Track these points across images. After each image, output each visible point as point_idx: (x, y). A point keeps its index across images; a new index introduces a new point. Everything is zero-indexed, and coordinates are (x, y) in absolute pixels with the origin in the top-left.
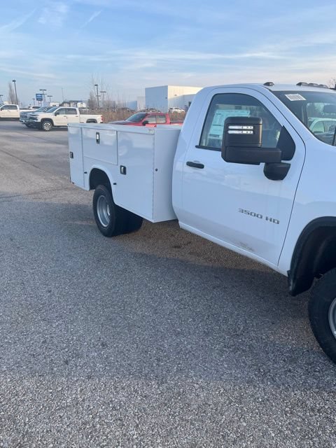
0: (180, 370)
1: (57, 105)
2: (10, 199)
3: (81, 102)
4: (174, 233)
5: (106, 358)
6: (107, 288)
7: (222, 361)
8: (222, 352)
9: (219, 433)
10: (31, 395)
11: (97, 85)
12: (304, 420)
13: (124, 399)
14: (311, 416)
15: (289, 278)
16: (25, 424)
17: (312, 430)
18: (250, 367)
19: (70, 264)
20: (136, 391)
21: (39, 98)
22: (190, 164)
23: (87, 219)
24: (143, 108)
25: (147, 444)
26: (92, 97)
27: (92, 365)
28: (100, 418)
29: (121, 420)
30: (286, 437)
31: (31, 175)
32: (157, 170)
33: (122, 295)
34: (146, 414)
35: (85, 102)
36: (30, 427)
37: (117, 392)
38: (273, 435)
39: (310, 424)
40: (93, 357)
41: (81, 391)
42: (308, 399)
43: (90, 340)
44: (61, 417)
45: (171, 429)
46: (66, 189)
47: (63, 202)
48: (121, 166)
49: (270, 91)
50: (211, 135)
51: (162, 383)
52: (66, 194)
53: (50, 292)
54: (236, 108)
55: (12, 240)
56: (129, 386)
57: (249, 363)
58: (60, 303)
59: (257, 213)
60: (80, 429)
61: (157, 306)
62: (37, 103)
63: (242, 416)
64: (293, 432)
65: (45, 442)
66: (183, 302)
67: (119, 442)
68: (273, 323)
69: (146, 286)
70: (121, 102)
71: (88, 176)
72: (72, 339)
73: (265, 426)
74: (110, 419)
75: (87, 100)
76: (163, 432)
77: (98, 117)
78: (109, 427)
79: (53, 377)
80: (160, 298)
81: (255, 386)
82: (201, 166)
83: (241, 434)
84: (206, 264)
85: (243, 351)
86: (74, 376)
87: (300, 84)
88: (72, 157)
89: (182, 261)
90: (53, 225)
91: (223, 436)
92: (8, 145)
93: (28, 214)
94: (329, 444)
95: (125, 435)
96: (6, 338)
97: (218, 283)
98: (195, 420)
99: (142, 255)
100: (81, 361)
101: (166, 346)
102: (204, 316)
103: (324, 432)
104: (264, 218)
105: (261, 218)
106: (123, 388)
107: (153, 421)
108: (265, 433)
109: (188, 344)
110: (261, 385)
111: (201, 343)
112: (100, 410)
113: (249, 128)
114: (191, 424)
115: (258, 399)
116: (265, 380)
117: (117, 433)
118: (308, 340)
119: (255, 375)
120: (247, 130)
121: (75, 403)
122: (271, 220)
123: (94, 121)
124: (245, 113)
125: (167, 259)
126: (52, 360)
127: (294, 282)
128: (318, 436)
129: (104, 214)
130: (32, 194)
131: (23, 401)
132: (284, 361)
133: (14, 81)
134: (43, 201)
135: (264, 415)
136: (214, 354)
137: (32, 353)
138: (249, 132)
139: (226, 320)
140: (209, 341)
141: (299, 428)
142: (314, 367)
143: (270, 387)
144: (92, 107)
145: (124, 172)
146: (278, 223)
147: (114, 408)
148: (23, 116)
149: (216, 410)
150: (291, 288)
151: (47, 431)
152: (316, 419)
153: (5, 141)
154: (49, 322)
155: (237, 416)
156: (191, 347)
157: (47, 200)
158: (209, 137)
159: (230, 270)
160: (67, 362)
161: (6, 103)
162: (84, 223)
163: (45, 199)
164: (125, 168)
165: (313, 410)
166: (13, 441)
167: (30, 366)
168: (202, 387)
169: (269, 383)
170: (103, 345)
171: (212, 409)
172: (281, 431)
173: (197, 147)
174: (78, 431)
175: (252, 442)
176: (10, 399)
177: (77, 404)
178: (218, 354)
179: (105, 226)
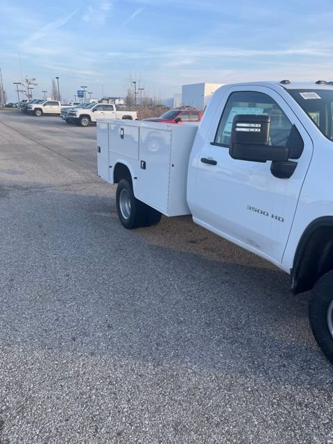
0: (176, 356)
1: (96, 101)
2: (42, 190)
3: (119, 98)
4: (192, 229)
5: (110, 339)
6: (121, 276)
7: (219, 351)
8: (220, 342)
9: (204, 415)
10: (39, 365)
11: (135, 83)
12: (289, 412)
13: (121, 376)
14: (297, 410)
15: (291, 275)
16: (30, 390)
17: (296, 423)
18: (245, 359)
19: (89, 251)
20: (133, 370)
21: (81, 95)
22: (204, 161)
23: (111, 211)
24: (178, 106)
25: (135, 417)
26: (129, 94)
27: (96, 343)
28: (97, 390)
29: (115, 394)
30: (269, 426)
31: (65, 168)
32: (173, 166)
33: (133, 283)
34: (139, 391)
35: (122, 98)
36: (34, 393)
37: (116, 370)
38: (256, 423)
39: (295, 417)
40: (99, 337)
41: (83, 365)
42: (298, 394)
43: (98, 322)
44: (62, 386)
45: (160, 406)
46: (96, 182)
47: (91, 195)
48: (142, 161)
49: (285, 89)
50: (226, 132)
51: (158, 365)
52: (95, 187)
53: (68, 276)
54: (250, 106)
55: (40, 227)
56: (127, 365)
57: (245, 355)
58: (75, 286)
59: (263, 211)
60: (78, 398)
61: (164, 296)
62: (78, 100)
63: (229, 402)
64: (276, 423)
65: (45, 407)
66: (190, 294)
67: (110, 413)
68: (275, 320)
69: (157, 276)
70: (157, 99)
71: (112, 170)
72: (82, 319)
73: (250, 414)
74: (105, 392)
75: (125, 97)
76: (152, 408)
77: (134, 114)
78: (103, 399)
79: (60, 351)
80: (169, 288)
81: (246, 377)
82: (214, 163)
83: (225, 419)
84: (219, 260)
85: (241, 343)
86: (79, 352)
87: (319, 82)
88: (100, 151)
89: (195, 256)
90: (79, 215)
91: (208, 419)
92: (47, 139)
93: (57, 204)
94: (310, 438)
95: (116, 407)
96: (24, 313)
97: (228, 278)
98: (183, 401)
99: (158, 247)
100: (86, 339)
101: (167, 332)
102: (207, 308)
103: (308, 425)
104: (270, 215)
105: (267, 215)
106: (121, 366)
107: (144, 398)
108: (249, 420)
109: (188, 332)
110: (252, 376)
111: (201, 333)
112: (98, 383)
113: (257, 125)
114: (180, 404)
115: (248, 388)
116: (257, 373)
117: (110, 405)
118: (308, 339)
119: (249, 366)
120: (255, 128)
121: (76, 375)
122: (276, 218)
123: (129, 118)
124: (258, 111)
125: (181, 253)
126: (61, 336)
127: (295, 280)
128: (301, 429)
129: (126, 207)
130: (63, 186)
131: (30, 369)
132: (281, 356)
133: (57, 78)
134: (72, 193)
135: (251, 403)
136: (212, 344)
137: (45, 328)
138: (256, 130)
139: (229, 314)
140: (209, 331)
141: (283, 420)
142: (309, 364)
143: (261, 379)
144: (130, 103)
145: (144, 167)
146: (283, 221)
147: (110, 383)
148: (64, 112)
149: (205, 394)
150: (292, 286)
151: (48, 398)
152: (302, 414)
153: (45, 135)
154: (64, 302)
155: (224, 402)
156: (191, 336)
157: (77, 192)
158: (223, 134)
159: (242, 267)
160: (74, 339)
161: (50, 99)
162: (108, 215)
163: (75, 191)
164: (145, 163)
165: (300, 404)
166: (17, 403)
167: (42, 339)
168: (195, 373)
169: (261, 375)
170: (109, 327)
171: (201, 393)
172: (265, 421)
173: (211, 144)
174: (75, 400)
175: (234, 427)
176: (20, 367)
177: (78, 376)
178: (215, 344)
179: (126, 218)
